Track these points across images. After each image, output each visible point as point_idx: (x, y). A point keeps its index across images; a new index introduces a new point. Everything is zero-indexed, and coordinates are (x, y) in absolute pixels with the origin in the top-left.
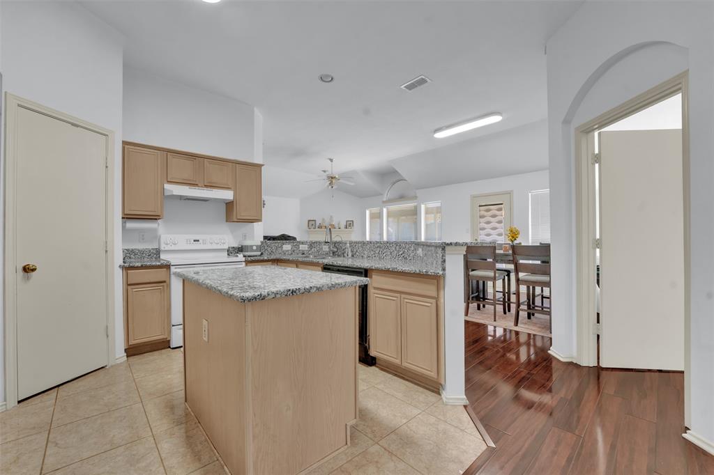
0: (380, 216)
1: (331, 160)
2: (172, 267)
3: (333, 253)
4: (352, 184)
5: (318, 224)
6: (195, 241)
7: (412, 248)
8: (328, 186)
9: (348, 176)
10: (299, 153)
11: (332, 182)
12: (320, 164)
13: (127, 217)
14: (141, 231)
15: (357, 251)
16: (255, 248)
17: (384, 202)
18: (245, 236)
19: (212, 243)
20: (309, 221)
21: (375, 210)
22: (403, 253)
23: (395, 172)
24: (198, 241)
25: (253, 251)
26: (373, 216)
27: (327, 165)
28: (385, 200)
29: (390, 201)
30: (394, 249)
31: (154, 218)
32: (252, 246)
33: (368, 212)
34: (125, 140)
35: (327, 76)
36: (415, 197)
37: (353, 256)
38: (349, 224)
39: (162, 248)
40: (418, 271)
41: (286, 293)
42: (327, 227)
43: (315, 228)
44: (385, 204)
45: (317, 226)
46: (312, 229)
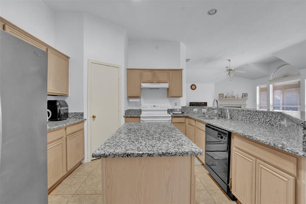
0: (266, 90)
1: (229, 60)
2: (141, 118)
3: (219, 115)
4: (245, 72)
5: (224, 96)
6: (154, 106)
7: (279, 118)
8: (228, 75)
9: (240, 68)
10: (210, 60)
11: (230, 72)
12: (223, 64)
13: (129, 97)
14: (136, 102)
15: (234, 115)
16: (178, 110)
17: (270, 81)
18: (176, 104)
19: (161, 107)
20: (219, 94)
21: (263, 86)
22: (270, 120)
23: (279, 60)
24: (155, 106)
25: (178, 111)
26: (261, 90)
27: (227, 64)
28: (271, 79)
29: (275, 80)
30: (262, 116)
31: (138, 97)
32: (177, 109)
33: (258, 88)
34: (127, 68)
35: (212, 10)
36: (299, 75)
37: (231, 118)
38: (245, 95)
39: (142, 109)
40: (272, 145)
41: (122, 155)
42: (230, 97)
43: (223, 98)
44: (271, 81)
45: (224, 97)
46: (221, 99)
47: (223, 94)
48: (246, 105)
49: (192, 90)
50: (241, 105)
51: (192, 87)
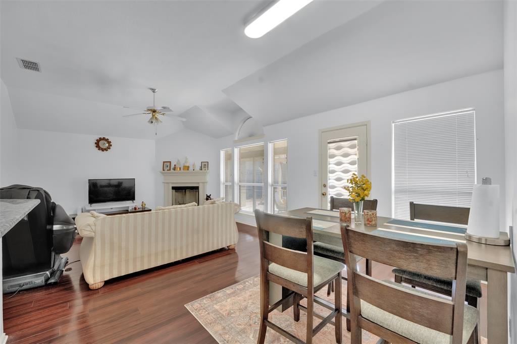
1: (153, 90)
5: (173, 166)
20: (164, 162)
23: (240, 109)
28: (236, 139)
29: (242, 141)
33: (222, 154)
36: (263, 135)
38: (204, 166)
42: (182, 169)
43: (170, 170)
44: (236, 143)
45: (172, 168)
46: (166, 171)
47: (170, 162)
48: (206, 183)
49: (101, 151)
50: (198, 183)
51: (101, 143)
